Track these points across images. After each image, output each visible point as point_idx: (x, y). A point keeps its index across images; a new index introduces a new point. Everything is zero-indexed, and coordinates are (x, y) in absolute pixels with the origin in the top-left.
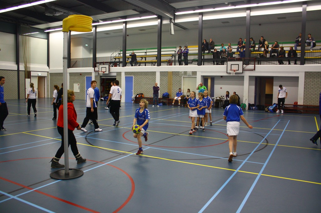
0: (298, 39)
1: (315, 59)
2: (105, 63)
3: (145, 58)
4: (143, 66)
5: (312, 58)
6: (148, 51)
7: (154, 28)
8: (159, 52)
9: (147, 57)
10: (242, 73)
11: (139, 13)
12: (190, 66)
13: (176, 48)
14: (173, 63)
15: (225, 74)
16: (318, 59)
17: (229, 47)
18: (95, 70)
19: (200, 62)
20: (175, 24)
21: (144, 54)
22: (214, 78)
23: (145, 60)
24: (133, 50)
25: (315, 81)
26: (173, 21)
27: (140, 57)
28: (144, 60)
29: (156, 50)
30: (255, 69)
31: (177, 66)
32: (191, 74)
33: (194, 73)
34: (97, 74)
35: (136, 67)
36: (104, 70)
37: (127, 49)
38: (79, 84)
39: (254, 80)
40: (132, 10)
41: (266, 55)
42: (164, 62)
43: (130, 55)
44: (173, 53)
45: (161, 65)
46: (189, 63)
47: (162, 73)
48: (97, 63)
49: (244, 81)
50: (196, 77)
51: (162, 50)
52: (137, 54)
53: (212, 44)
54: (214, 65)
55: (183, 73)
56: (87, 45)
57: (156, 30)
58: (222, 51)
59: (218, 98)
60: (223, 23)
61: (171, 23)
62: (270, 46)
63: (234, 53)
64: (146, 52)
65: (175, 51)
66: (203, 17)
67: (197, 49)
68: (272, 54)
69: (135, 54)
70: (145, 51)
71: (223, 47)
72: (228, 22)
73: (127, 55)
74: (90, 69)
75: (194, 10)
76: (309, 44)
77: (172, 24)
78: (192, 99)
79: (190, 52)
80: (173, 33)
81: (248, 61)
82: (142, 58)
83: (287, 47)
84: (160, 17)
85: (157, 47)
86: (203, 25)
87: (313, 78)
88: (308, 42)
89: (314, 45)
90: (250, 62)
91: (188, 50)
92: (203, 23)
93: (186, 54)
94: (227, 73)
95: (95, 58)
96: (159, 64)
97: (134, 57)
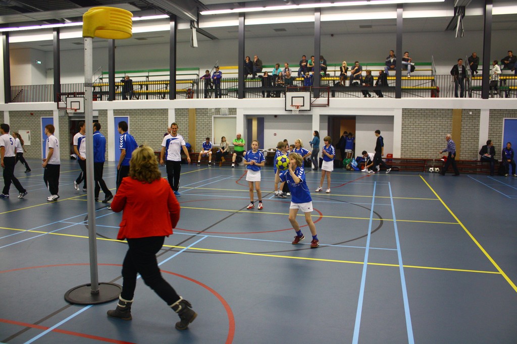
0: (389, 60)
1: (413, 89)
2: (77, 94)
3: (147, 86)
4: (143, 100)
5: (409, 88)
6: (151, 74)
7: (162, 37)
8: (173, 75)
9: (150, 84)
10: (310, 110)
11: (139, 10)
12: (225, 99)
13: (199, 70)
14: (195, 95)
15: (283, 113)
16: (417, 89)
17: (286, 69)
18: (60, 106)
19: (242, 93)
20: (199, 31)
21: (144, 79)
22: (263, 118)
23: (147, 89)
24: (125, 72)
25: (417, 122)
26: (196, 26)
27: (137, 85)
28: (144, 89)
29: (168, 73)
30: (328, 104)
31: (201, 99)
32: (227, 112)
33: (233, 111)
34: (63, 113)
35: (132, 100)
36: (75, 106)
37: (116, 71)
38: (29, 131)
39: (327, 121)
40: (129, 5)
41: (344, 83)
42: (181, 92)
43: (121, 81)
44: (195, 77)
45: (175, 98)
46: (223, 95)
47: (178, 112)
48: (62, 95)
49: (312, 122)
50: (236, 117)
51: (177, 73)
52: (134, 79)
53: (259, 64)
54: (264, 97)
55: (213, 111)
56: (39, 62)
57: (168, 39)
58: (275, 76)
59: (272, 151)
60: (277, 30)
61: (193, 29)
62: (350, 68)
63: (294, 79)
64: (147, 77)
65: (198, 75)
66: (246, 20)
67: (237, 71)
68: (354, 81)
69: (130, 78)
70: (146, 74)
71: (277, 70)
72: (284, 30)
73: (117, 80)
74: (50, 105)
75: (232, 9)
76: (406, 67)
77: (194, 31)
78: (254, 153)
79: (224, 76)
80: (195, 44)
81: (318, 91)
82: (141, 85)
83: (376, 71)
84: (174, 18)
85: (169, 68)
86: (246, 33)
87: (414, 118)
88: (404, 64)
89: (413, 69)
90: (320, 94)
91: (221, 73)
92: (246, 29)
93: (218, 79)
94: (286, 110)
95: (57, 85)
96: (173, 97)
97: (128, 84)
